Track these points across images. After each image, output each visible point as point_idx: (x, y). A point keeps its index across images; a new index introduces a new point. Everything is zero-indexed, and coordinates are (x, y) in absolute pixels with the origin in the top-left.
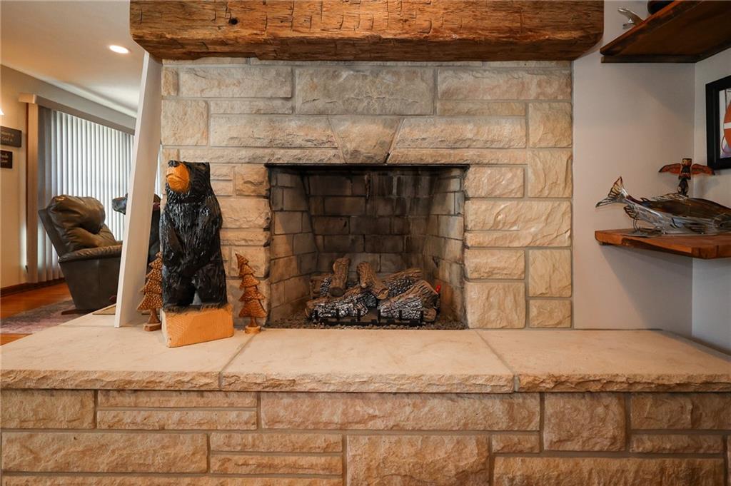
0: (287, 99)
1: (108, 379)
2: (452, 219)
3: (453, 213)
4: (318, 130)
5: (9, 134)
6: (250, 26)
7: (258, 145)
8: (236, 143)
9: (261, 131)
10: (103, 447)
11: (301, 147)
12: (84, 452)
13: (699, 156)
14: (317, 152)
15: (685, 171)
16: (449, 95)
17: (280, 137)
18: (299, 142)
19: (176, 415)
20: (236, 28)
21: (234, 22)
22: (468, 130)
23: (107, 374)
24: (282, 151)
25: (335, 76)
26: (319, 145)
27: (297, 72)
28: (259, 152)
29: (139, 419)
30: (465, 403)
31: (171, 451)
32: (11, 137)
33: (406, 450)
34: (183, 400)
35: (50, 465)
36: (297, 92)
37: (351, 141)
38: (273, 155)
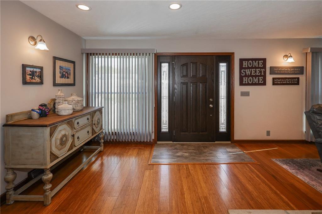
5: (298, 69)
32: (298, 71)
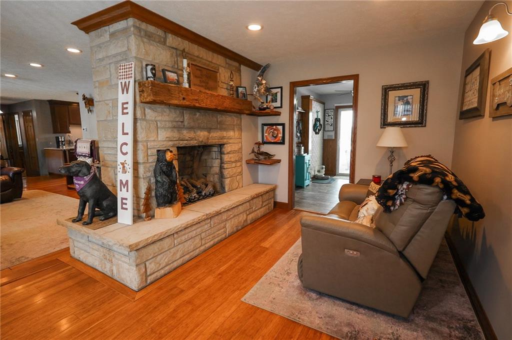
0: (182, 122)
1: (183, 226)
2: (214, 161)
3: (214, 158)
4: (192, 135)
6: (189, 101)
7: (174, 139)
8: (167, 139)
9: (176, 135)
10: (178, 251)
11: (187, 140)
12: (173, 255)
13: (260, 140)
14: (192, 142)
15: (259, 144)
16: (221, 122)
17: (182, 137)
18: (187, 138)
19: (195, 232)
20: (185, 101)
21: (184, 99)
22: (225, 134)
23: (182, 225)
24: (182, 142)
25: (195, 115)
26: (192, 139)
27: (185, 112)
28: (175, 142)
29: (186, 237)
30: (244, 205)
31: (195, 243)
33: (236, 220)
34: (194, 227)
35: (164, 264)
36: (185, 120)
37: (200, 138)
38: (179, 143)
